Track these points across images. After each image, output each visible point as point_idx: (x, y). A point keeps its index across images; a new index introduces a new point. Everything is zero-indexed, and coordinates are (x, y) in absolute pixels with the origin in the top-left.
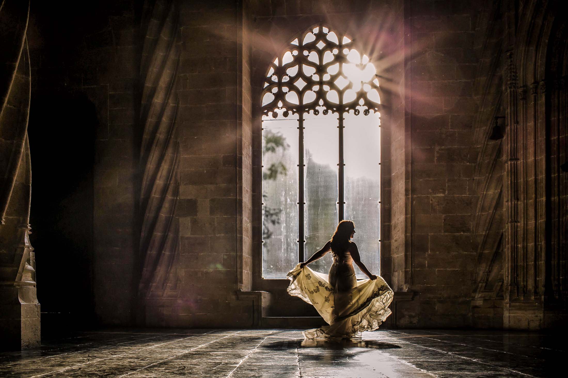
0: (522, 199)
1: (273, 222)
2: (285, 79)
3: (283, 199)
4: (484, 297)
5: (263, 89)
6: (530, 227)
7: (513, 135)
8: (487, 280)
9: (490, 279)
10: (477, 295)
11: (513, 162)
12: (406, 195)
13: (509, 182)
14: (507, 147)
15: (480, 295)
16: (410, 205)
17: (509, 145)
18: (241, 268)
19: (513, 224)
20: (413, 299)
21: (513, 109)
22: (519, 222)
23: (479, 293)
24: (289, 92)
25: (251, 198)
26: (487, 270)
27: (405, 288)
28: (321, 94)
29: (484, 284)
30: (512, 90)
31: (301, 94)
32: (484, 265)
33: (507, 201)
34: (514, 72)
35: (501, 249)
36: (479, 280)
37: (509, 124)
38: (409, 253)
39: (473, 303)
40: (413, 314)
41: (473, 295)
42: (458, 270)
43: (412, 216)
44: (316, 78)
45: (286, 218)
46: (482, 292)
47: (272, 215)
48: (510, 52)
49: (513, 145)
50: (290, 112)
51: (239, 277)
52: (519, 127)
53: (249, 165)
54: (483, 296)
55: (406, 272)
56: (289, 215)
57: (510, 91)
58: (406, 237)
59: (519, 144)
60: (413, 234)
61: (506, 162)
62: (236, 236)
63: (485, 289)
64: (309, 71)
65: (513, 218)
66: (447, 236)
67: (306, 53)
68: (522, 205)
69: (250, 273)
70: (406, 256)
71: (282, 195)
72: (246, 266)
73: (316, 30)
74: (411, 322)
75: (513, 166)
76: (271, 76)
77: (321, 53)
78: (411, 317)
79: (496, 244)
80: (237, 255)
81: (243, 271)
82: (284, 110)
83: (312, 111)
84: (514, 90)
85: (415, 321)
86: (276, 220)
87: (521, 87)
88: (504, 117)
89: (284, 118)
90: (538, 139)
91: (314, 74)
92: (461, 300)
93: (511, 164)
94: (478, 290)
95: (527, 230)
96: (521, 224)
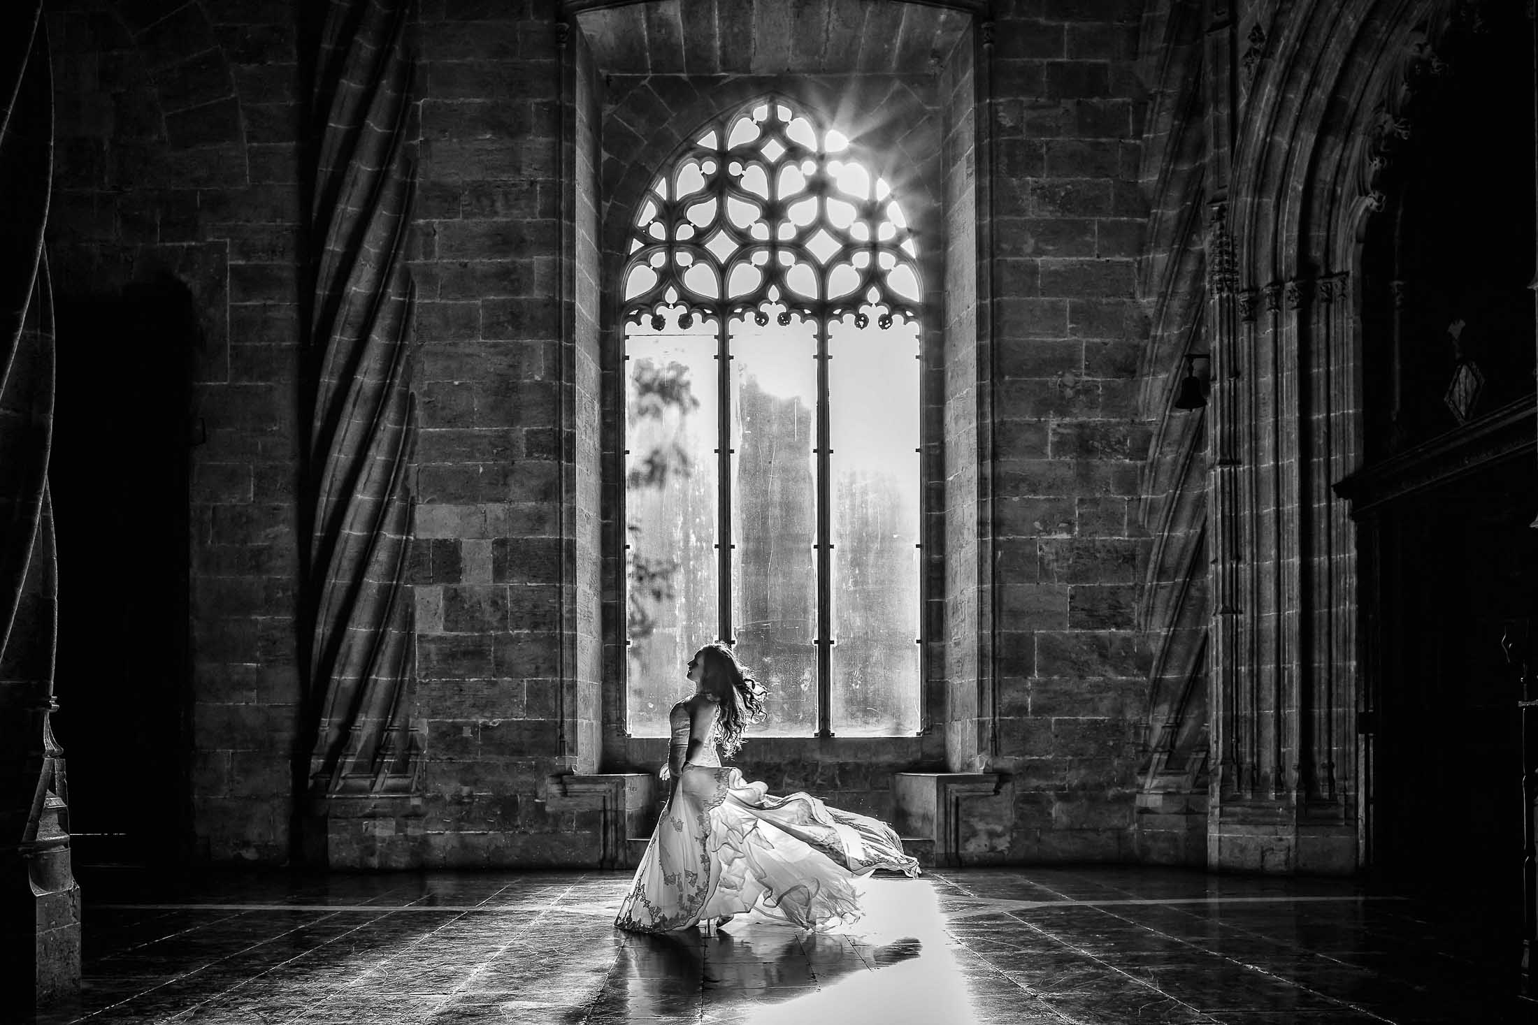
0: (1248, 557)
1: (658, 595)
2: (684, 233)
3: (678, 535)
4: (1164, 787)
5: (629, 257)
6: (1265, 625)
7: (1226, 405)
8: (1173, 745)
9: (1178, 743)
10: (1149, 781)
11: (1226, 469)
12: (981, 534)
13: (1219, 516)
14: (1214, 432)
15: (1155, 782)
16: (989, 561)
17: (1219, 427)
18: (574, 714)
19: (1228, 616)
20: (997, 792)
21: (1226, 341)
22: (1241, 613)
23: (1153, 777)
24: (693, 264)
25: (597, 533)
26: (1171, 721)
27: (978, 764)
28: (773, 274)
29: (1165, 757)
30: (1225, 295)
31: (723, 271)
32: (1164, 708)
33: (1215, 561)
34: (1227, 253)
35: (1204, 672)
36: (1153, 743)
37: (1218, 377)
38: (988, 679)
39: (1140, 801)
40: (999, 829)
41: (1140, 780)
42: (1103, 721)
43: (993, 587)
44: (761, 232)
45: (687, 583)
46: (1161, 774)
47: (653, 576)
48: (1219, 204)
49: (1227, 426)
50: (696, 316)
51: (567, 738)
52: (1240, 385)
53: (592, 451)
54: (1162, 784)
55: (981, 725)
56: (695, 577)
57: (1221, 298)
58: (981, 638)
59: (1240, 427)
60: (997, 632)
61: (1212, 467)
62: (561, 634)
63: (1166, 767)
64: (743, 214)
65: (1228, 604)
66: (1077, 636)
67: (734, 168)
68: (1248, 572)
69: (596, 723)
70: (981, 684)
71: (676, 526)
72: (587, 708)
73: (761, 112)
74: (993, 849)
75: (1226, 477)
76: (649, 224)
77: (772, 170)
78: (992, 834)
79: (1193, 659)
80: (562, 682)
81: (579, 721)
82: (682, 310)
83: (750, 316)
84: (1228, 296)
85: (1003, 844)
86: (665, 590)
87: (1243, 291)
88: (1208, 356)
89: (681, 331)
90: (1282, 415)
91: (756, 222)
92: (1111, 793)
93: (1222, 472)
94: (1152, 769)
95: (1258, 630)
96: (1245, 618)
